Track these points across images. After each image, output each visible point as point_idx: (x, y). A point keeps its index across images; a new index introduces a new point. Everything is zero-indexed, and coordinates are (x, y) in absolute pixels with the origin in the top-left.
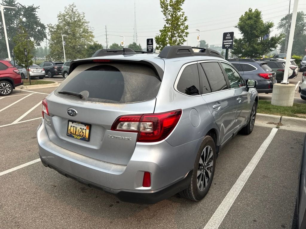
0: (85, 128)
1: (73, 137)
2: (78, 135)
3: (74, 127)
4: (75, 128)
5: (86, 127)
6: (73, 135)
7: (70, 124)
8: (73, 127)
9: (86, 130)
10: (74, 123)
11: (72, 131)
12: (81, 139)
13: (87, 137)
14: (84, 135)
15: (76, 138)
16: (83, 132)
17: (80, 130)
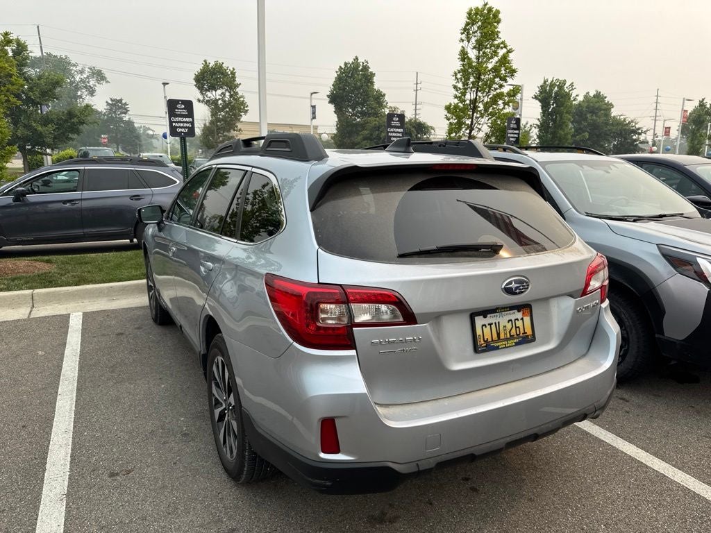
0: (519, 315)
1: (497, 348)
2: (507, 339)
3: (490, 324)
4: (493, 326)
5: (521, 313)
6: (496, 345)
7: (479, 321)
8: (488, 327)
9: (522, 319)
10: (489, 316)
11: (488, 336)
12: (517, 344)
13: (529, 332)
14: (522, 331)
15: (506, 347)
16: (516, 327)
17: (509, 326)
